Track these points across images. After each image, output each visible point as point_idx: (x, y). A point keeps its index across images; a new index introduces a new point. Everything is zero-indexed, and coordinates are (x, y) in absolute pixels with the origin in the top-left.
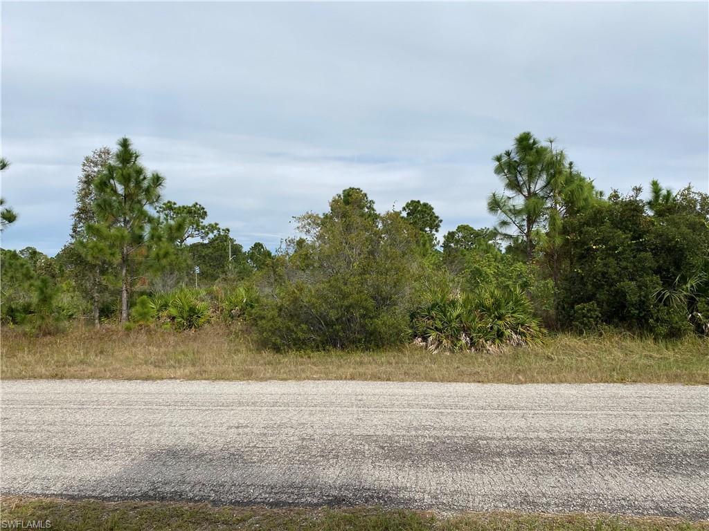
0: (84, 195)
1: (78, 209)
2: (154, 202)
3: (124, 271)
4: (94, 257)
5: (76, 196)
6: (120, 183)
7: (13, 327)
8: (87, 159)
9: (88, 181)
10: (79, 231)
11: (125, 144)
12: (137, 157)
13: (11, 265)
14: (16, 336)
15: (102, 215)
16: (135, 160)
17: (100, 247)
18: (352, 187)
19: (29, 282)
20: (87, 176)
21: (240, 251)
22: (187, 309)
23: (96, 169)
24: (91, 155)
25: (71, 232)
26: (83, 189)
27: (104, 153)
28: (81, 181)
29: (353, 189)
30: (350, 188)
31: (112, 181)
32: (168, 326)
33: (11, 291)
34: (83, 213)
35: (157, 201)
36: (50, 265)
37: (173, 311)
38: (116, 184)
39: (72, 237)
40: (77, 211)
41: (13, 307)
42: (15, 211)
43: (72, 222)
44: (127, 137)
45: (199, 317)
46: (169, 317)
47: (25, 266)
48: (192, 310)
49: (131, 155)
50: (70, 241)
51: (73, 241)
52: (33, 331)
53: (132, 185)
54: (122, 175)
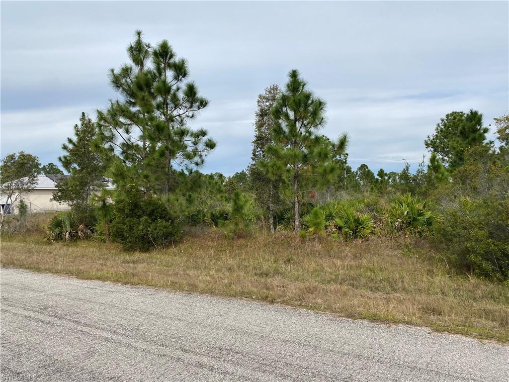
0: (260, 125)
1: (256, 137)
2: (318, 125)
3: (296, 186)
4: (274, 174)
5: (255, 127)
6: (292, 109)
7: (215, 229)
8: (260, 97)
9: (263, 114)
10: (257, 155)
11: (294, 75)
12: (304, 85)
13: (210, 183)
14: (218, 238)
15: (277, 138)
16: (303, 89)
17: (278, 165)
18: (455, 111)
19: (220, 195)
20: (262, 110)
21: (351, 171)
22: (352, 220)
23: (268, 104)
24: (263, 93)
25: (252, 156)
26: (259, 121)
27: (273, 89)
28: (257, 115)
29: (456, 113)
30: (453, 112)
31: (284, 109)
32: (336, 235)
33: (212, 202)
34: (260, 141)
35: (320, 124)
36: (232, 183)
37: (338, 221)
38: (288, 111)
39: (253, 159)
40: (255, 139)
41: (214, 213)
42: (214, 140)
43: (253, 148)
44: (295, 69)
45: (364, 228)
46: (336, 226)
47: (218, 184)
48: (358, 222)
49: (299, 84)
50: (251, 163)
51: (254, 162)
52: (230, 234)
53: (302, 109)
54: (294, 101)
